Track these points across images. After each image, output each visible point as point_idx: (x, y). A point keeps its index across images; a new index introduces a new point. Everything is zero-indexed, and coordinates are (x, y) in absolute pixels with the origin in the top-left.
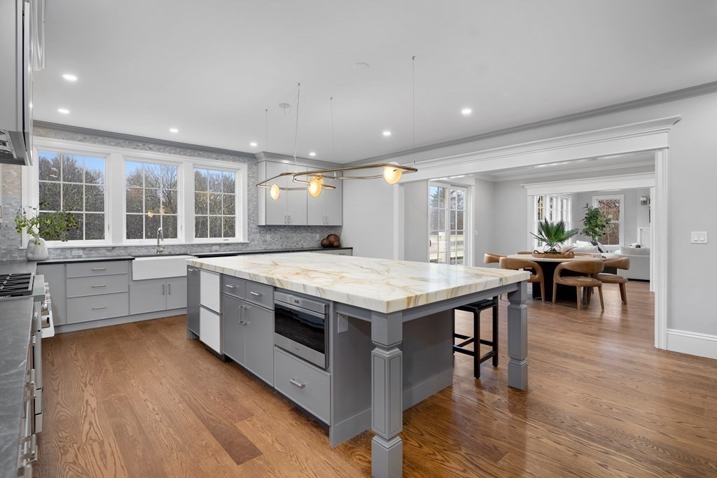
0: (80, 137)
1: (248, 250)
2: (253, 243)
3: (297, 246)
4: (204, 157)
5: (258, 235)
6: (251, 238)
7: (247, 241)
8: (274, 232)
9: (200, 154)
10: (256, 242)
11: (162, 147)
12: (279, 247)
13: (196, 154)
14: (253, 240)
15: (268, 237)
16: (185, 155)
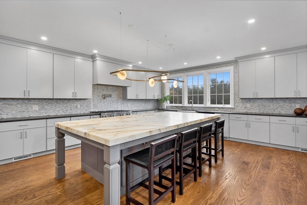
0: (175, 73)
1: (235, 111)
2: (237, 108)
3: (274, 112)
4: (212, 68)
5: (241, 104)
6: (236, 105)
7: (233, 107)
8: (253, 102)
9: (210, 68)
10: (240, 108)
11: (196, 69)
12: (257, 112)
13: (208, 68)
14: (237, 106)
15: (248, 105)
16: (204, 70)
